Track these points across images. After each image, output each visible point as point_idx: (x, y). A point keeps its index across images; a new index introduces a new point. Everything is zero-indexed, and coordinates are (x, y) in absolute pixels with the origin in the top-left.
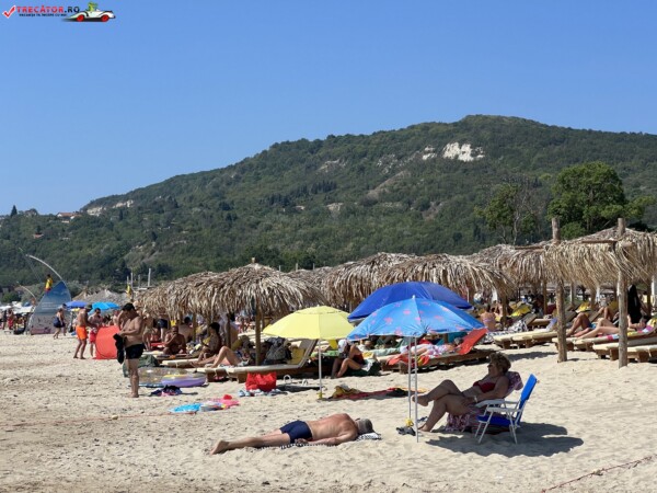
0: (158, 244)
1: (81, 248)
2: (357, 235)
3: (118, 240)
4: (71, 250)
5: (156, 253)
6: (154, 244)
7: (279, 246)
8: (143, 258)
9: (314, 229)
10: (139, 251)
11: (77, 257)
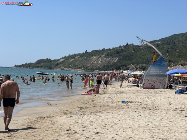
0: (169, 54)
1: (146, 55)
4: (143, 55)
11: (145, 58)
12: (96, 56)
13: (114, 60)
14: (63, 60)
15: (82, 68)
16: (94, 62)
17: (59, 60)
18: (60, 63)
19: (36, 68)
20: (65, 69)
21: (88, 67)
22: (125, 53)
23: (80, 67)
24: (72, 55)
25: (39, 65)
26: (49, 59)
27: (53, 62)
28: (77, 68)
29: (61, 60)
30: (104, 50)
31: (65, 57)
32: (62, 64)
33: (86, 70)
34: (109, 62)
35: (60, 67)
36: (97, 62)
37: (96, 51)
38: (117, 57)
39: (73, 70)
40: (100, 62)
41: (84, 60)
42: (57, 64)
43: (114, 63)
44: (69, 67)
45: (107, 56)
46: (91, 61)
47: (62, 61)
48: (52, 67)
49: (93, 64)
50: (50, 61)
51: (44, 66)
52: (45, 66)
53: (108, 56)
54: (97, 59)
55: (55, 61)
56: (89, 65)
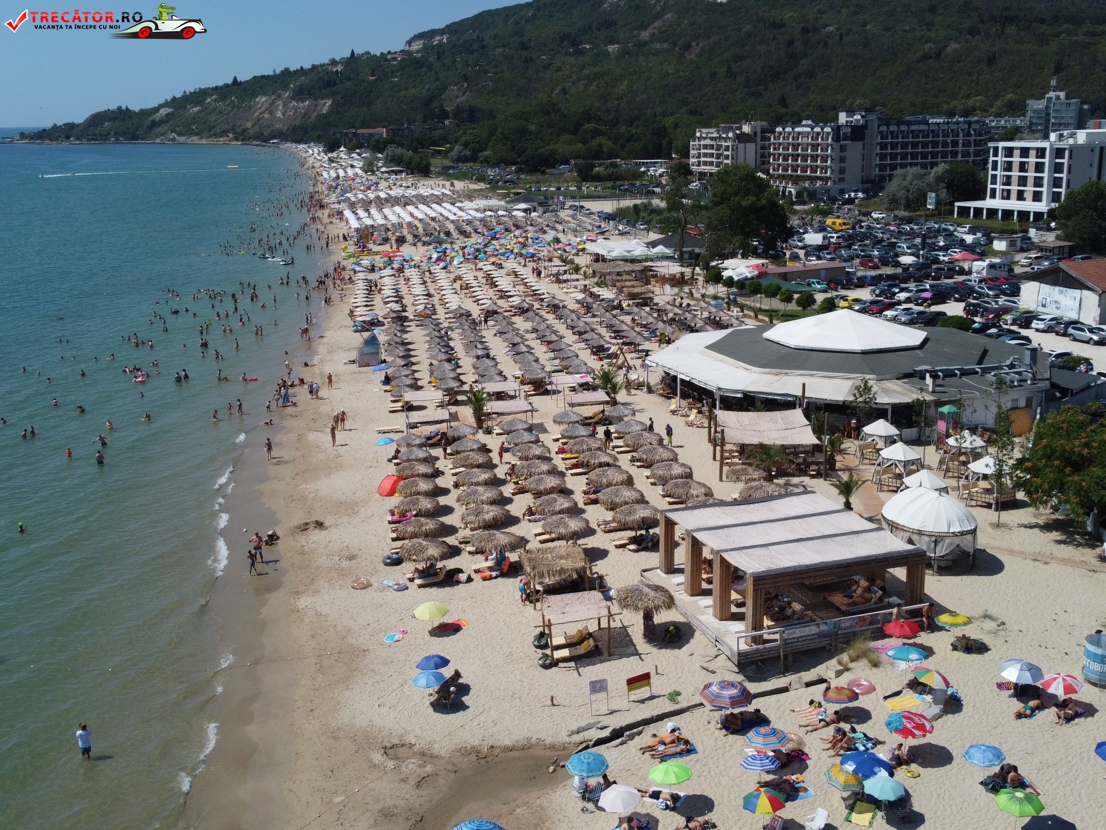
0: (468, 85)
1: (407, 89)
2: (631, 74)
3: (437, 80)
4: (400, 90)
5: (468, 93)
6: (465, 85)
7: (568, 85)
8: (457, 98)
9: (596, 69)
10: (454, 91)
11: (405, 97)
12: (264, 94)
13: (319, 107)
14: (169, 110)
15: (231, 135)
16: (263, 113)
17: (156, 110)
18: (162, 122)
19: (89, 140)
20: (178, 138)
21: (248, 129)
22: (348, 84)
23: (224, 132)
24: (195, 93)
25: (97, 132)
26: (124, 108)
27: (140, 118)
28: (215, 134)
29: (163, 112)
30: (286, 73)
31: (174, 98)
32: (167, 122)
33: (243, 140)
34: (306, 114)
35: (163, 134)
36: (270, 113)
37: (263, 77)
38: (327, 97)
39: (204, 141)
40: (279, 114)
41: (233, 108)
42: (154, 125)
43: (321, 117)
44: (192, 133)
45: (298, 95)
46: (253, 110)
47: (166, 115)
48: (140, 132)
49: (259, 120)
50: (130, 117)
51: (112, 133)
52: (116, 134)
53: (300, 94)
54: (271, 105)
55: (144, 113)
56: (249, 125)
